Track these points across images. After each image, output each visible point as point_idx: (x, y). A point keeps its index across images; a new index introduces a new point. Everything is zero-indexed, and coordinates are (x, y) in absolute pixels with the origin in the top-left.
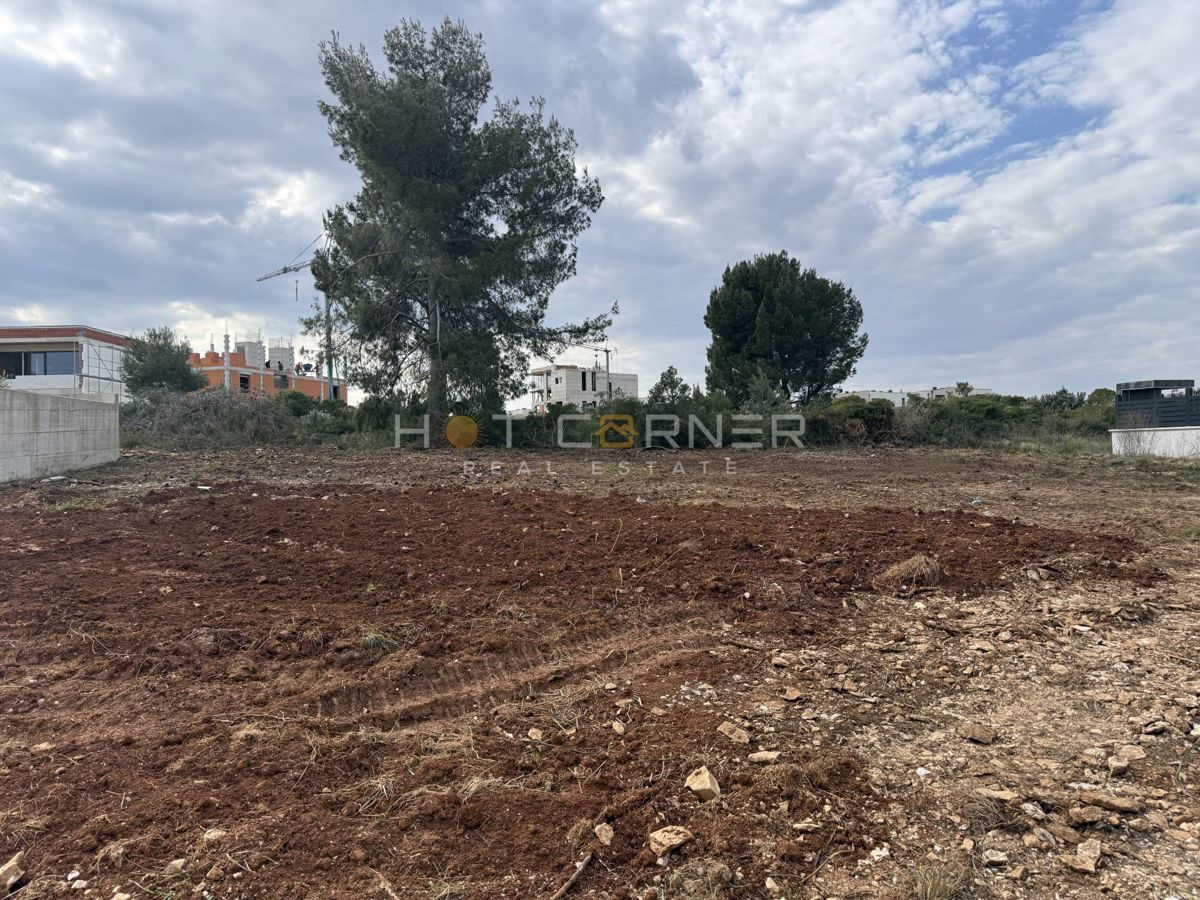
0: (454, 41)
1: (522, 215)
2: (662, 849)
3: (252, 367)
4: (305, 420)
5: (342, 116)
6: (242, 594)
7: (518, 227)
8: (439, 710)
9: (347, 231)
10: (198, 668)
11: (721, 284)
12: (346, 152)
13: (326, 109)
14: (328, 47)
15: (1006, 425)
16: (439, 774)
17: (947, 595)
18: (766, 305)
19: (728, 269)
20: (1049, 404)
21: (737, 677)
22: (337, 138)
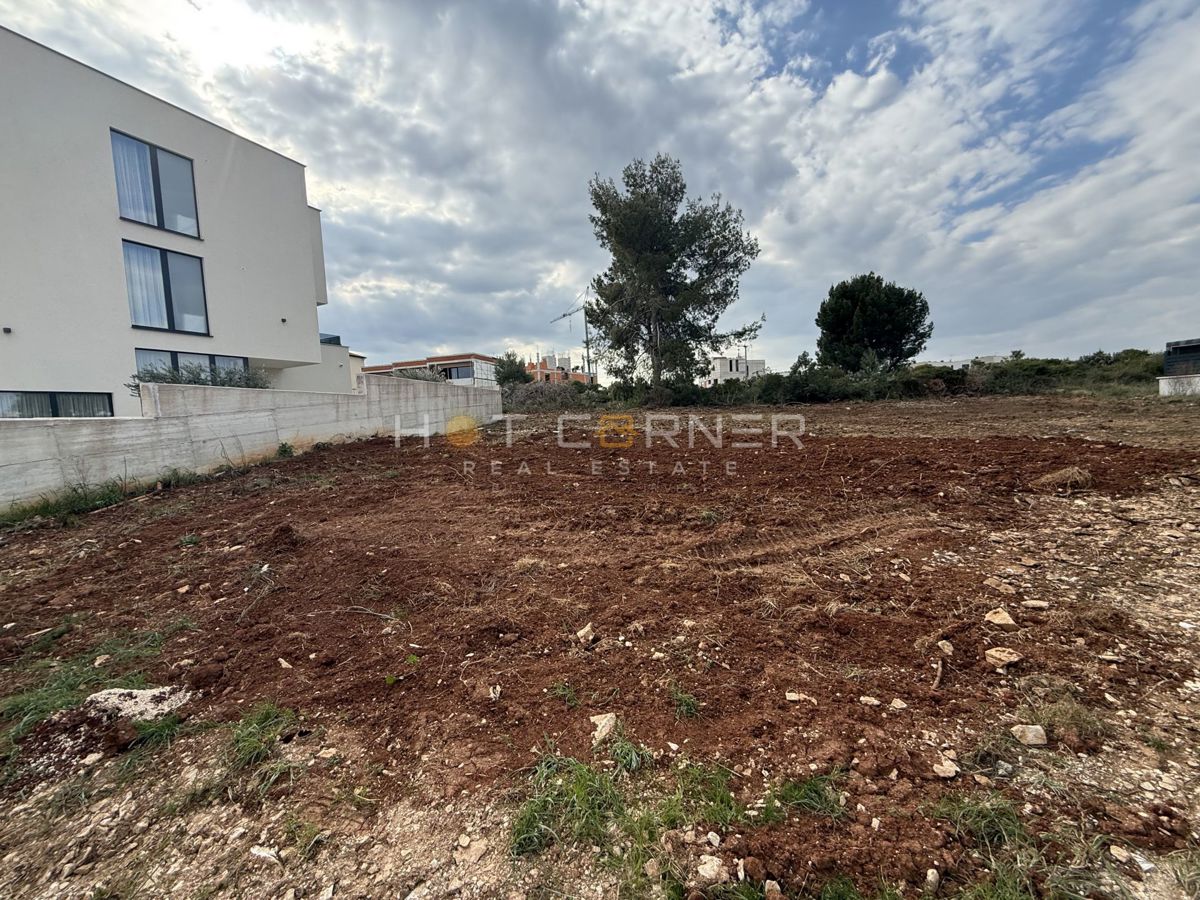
0: (663, 167)
1: (706, 266)
2: (1002, 663)
3: (552, 369)
4: (583, 395)
5: (602, 222)
6: (615, 487)
7: (704, 274)
8: (770, 558)
9: (605, 289)
10: (615, 527)
11: (827, 298)
12: (603, 243)
13: (593, 219)
14: (594, 183)
15: (1054, 379)
16: (805, 598)
17: (1101, 495)
18: (861, 308)
19: (833, 288)
20: (1087, 362)
21: (972, 548)
22: (599, 236)
